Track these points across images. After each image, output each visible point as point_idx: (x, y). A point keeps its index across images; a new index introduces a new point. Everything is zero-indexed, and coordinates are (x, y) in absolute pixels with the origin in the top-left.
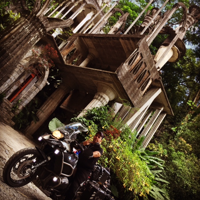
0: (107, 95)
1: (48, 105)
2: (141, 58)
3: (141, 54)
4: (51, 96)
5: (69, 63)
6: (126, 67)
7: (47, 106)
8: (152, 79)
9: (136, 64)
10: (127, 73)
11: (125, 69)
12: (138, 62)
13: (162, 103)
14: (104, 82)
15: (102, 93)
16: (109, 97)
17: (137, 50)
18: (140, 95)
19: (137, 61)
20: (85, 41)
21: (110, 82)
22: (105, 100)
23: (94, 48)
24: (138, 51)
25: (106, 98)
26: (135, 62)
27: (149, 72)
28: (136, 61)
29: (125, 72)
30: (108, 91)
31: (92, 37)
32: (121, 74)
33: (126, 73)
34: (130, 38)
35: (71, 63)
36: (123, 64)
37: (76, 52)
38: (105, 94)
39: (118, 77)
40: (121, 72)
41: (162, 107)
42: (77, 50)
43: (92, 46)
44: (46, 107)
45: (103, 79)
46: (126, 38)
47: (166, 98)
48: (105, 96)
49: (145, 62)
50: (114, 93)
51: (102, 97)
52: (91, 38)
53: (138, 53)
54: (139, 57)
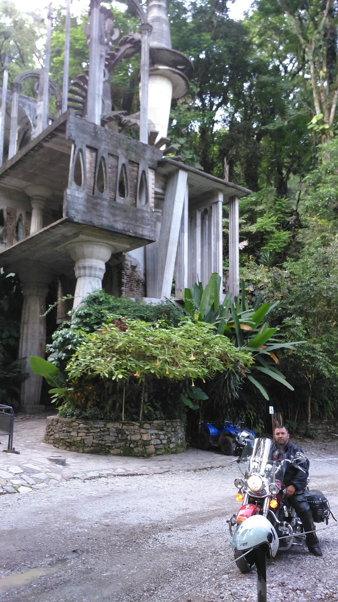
0: (91, 257)
1: (27, 339)
2: (94, 154)
3: (88, 147)
4: (22, 320)
5: (11, 243)
6: (77, 194)
7: (27, 342)
8: (150, 168)
9: (93, 171)
10: (88, 200)
11: (78, 197)
12: (93, 165)
13: (211, 188)
14: (69, 242)
15: (81, 260)
16: (98, 258)
17: (75, 147)
18: (147, 215)
19: (91, 164)
20: (5, 184)
21: (76, 235)
22: (96, 269)
23: (30, 183)
24: (77, 149)
25: (94, 264)
26: (88, 170)
27: (131, 162)
28: (88, 166)
29: (82, 201)
30: (88, 249)
31: (6, 171)
32: (77, 211)
33: (85, 203)
34: (54, 132)
35: (14, 240)
36: (66, 194)
37: (8, 213)
38: (87, 260)
39: (76, 220)
40: (73, 209)
41: (217, 195)
42: (7, 210)
43: (24, 183)
44: (27, 345)
45: (65, 238)
46: (49, 137)
47: (208, 178)
48: (88, 262)
49: (109, 154)
50: (101, 245)
51: (84, 268)
52: (8, 175)
53: (81, 150)
54: (88, 156)
